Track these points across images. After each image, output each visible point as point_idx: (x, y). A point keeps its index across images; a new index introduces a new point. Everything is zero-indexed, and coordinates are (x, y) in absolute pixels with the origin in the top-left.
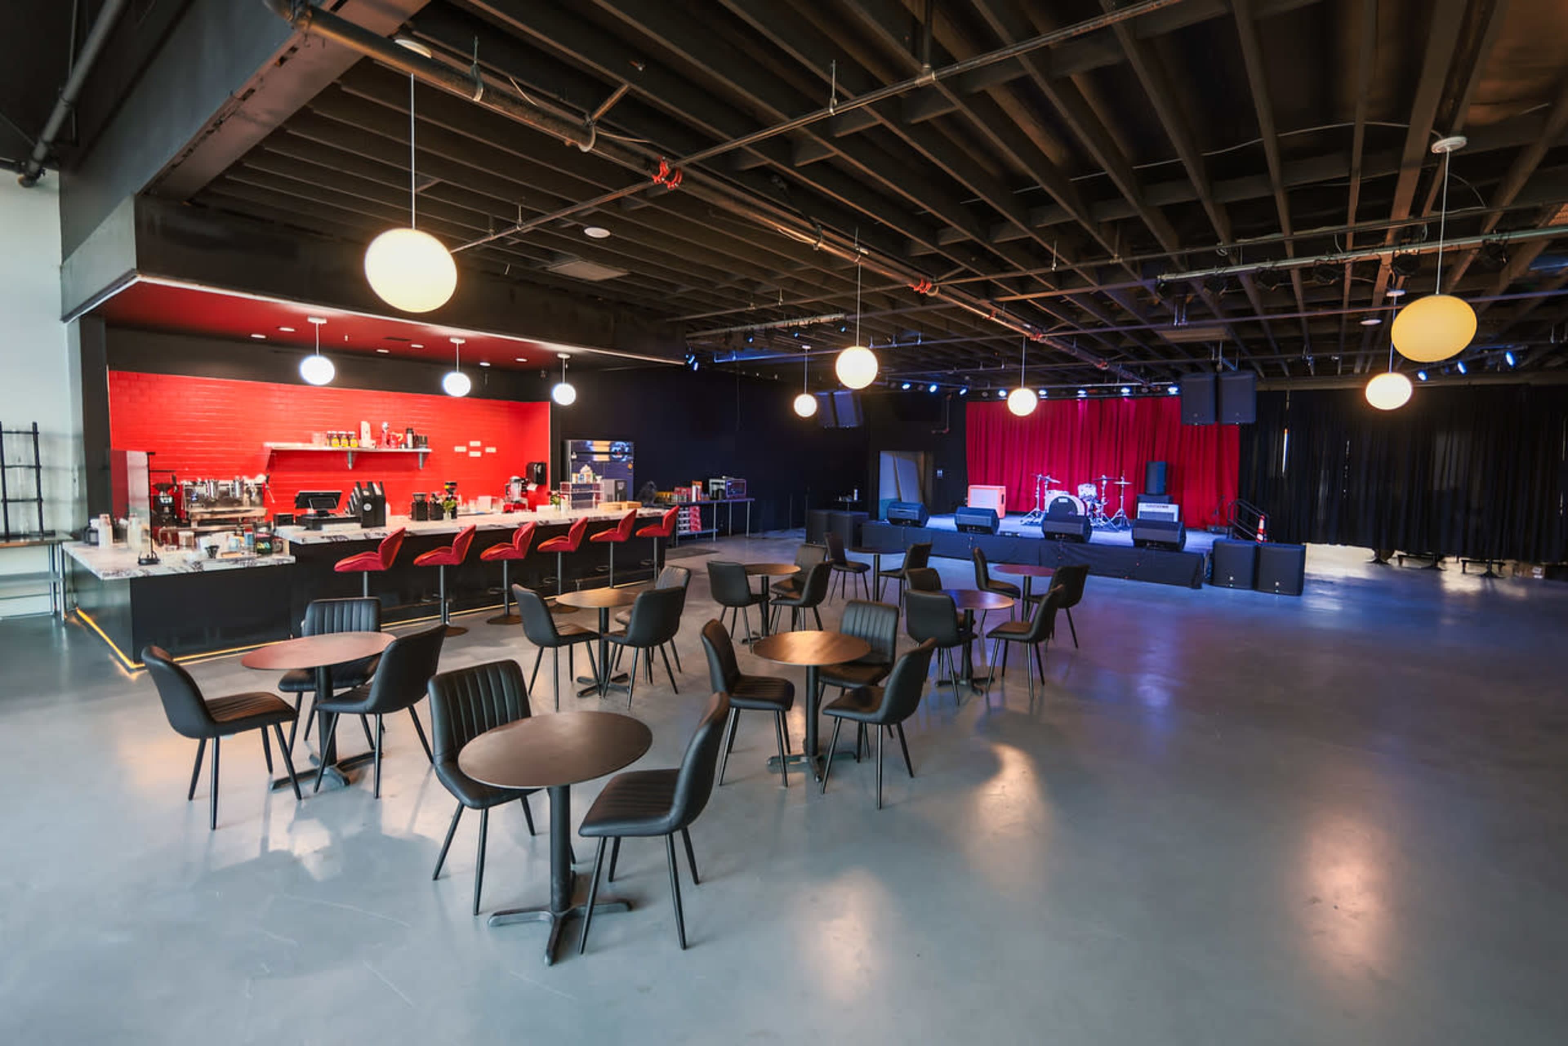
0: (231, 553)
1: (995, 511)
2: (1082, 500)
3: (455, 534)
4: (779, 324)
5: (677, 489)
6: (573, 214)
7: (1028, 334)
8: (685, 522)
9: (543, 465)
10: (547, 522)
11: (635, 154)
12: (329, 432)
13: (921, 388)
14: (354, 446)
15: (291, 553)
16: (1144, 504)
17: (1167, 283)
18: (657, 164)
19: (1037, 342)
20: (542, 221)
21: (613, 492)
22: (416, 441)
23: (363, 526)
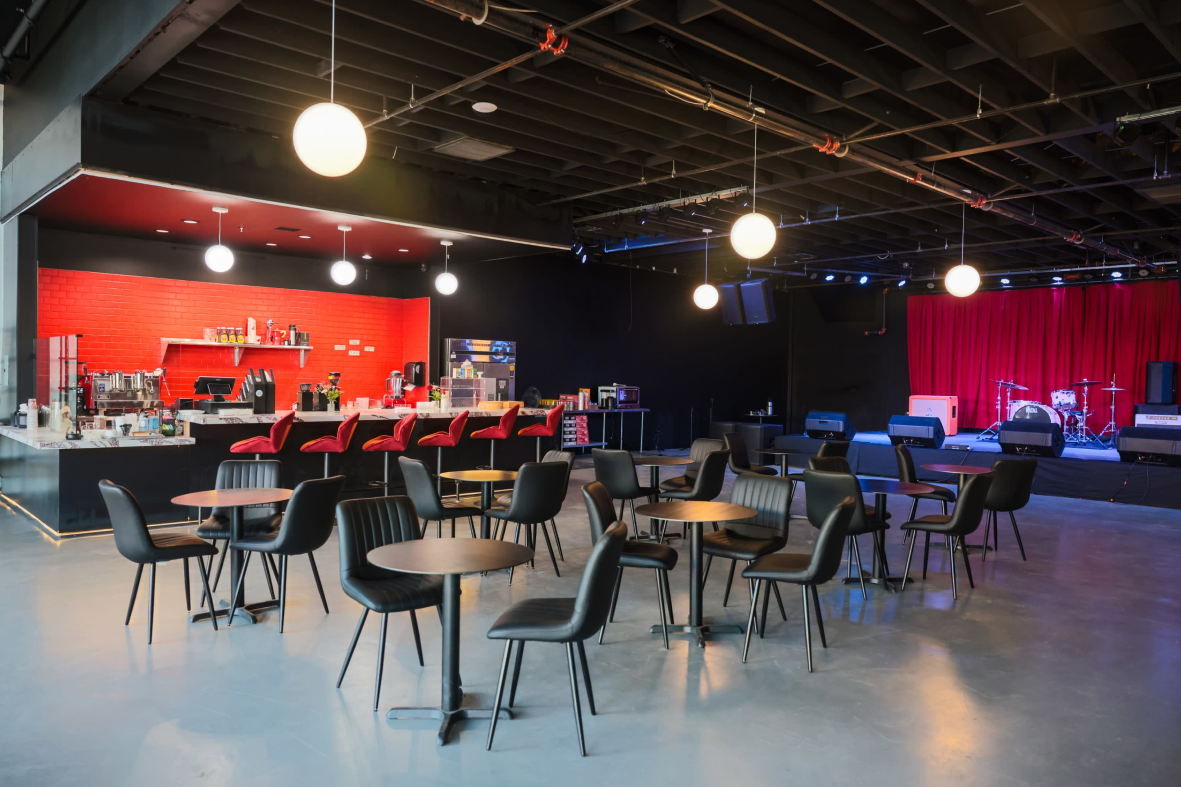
0: (139, 432)
1: (938, 420)
2: (1056, 410)
3: (340, 422)
4: (675, 203)
5: (562, 397)
6: (461, 89)
7: (967, 200)
8: (570, 433)
9: (422, 365)
10: (428, 415)
11: (525, 24)
12: (219, 328)
13: (848, 279)
14: (241, 340)
15: (192, 435)
16: (1144, 416)
17: (1129, 126)
18: (545, 32)
19: (979, 210)
20: (433, 97)
21: (494, 392)
22: (298, 336)
23: (255, 412)
